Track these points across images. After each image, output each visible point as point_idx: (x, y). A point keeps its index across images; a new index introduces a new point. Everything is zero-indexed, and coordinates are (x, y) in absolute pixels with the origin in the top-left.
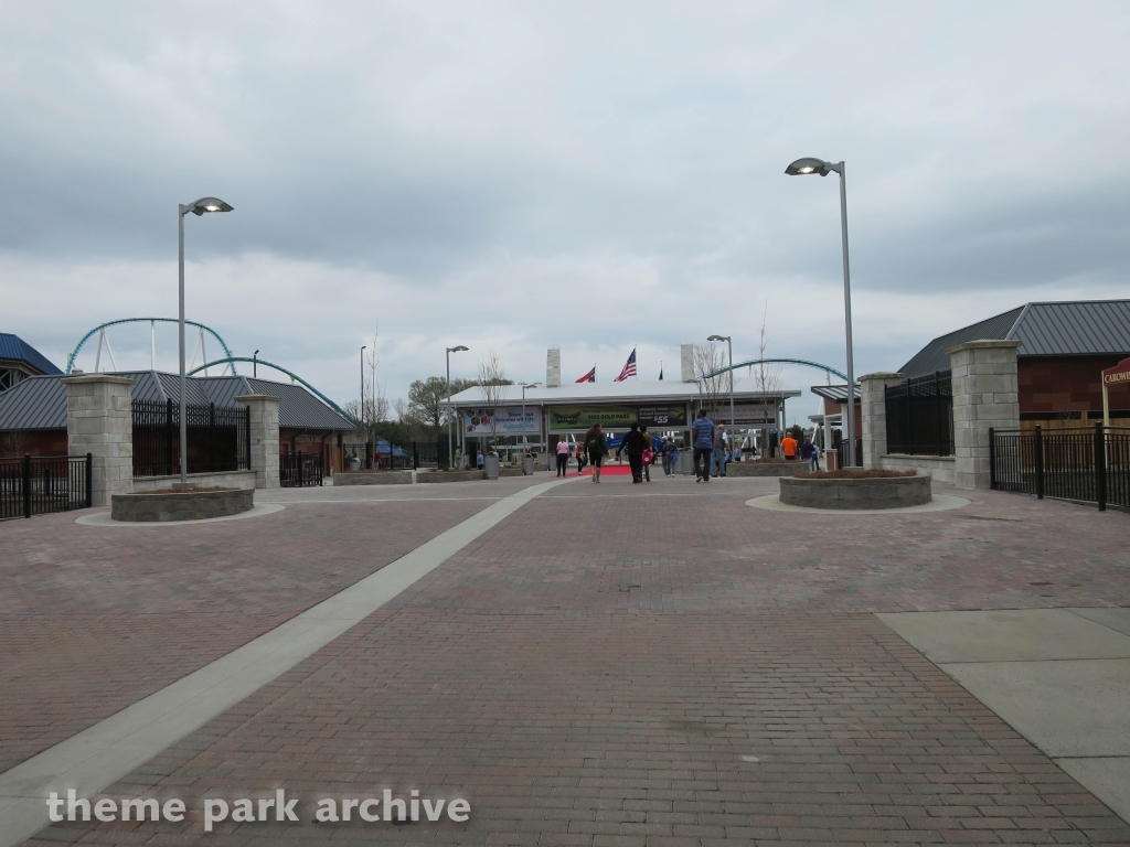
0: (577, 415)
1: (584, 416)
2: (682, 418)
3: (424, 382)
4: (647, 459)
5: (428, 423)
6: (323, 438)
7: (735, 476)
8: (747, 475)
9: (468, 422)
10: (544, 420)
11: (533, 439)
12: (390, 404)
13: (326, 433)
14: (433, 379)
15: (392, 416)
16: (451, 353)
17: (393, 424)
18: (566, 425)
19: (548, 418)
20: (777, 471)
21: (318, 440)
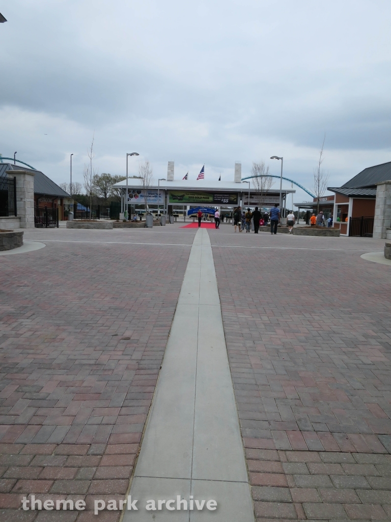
0: (183, 196)
1: (187, 196)
2: (235, 200)
3: (100, 175)
4: (261, 223)
5: (101, 196)
6: (53, 200)
7: (300, 235)
8: (308, 235)
9: (127, 196)
10: (166, 197)
11: (161, 207)
12: (82, 186)
13: (55, 197)
14: (104, 174)
15: (83, 192)
16: (129, 156)
17: (82, 196)
18: (177, 201)
19: (168, 196)
20: (325, 233)
21: (51, 201)
